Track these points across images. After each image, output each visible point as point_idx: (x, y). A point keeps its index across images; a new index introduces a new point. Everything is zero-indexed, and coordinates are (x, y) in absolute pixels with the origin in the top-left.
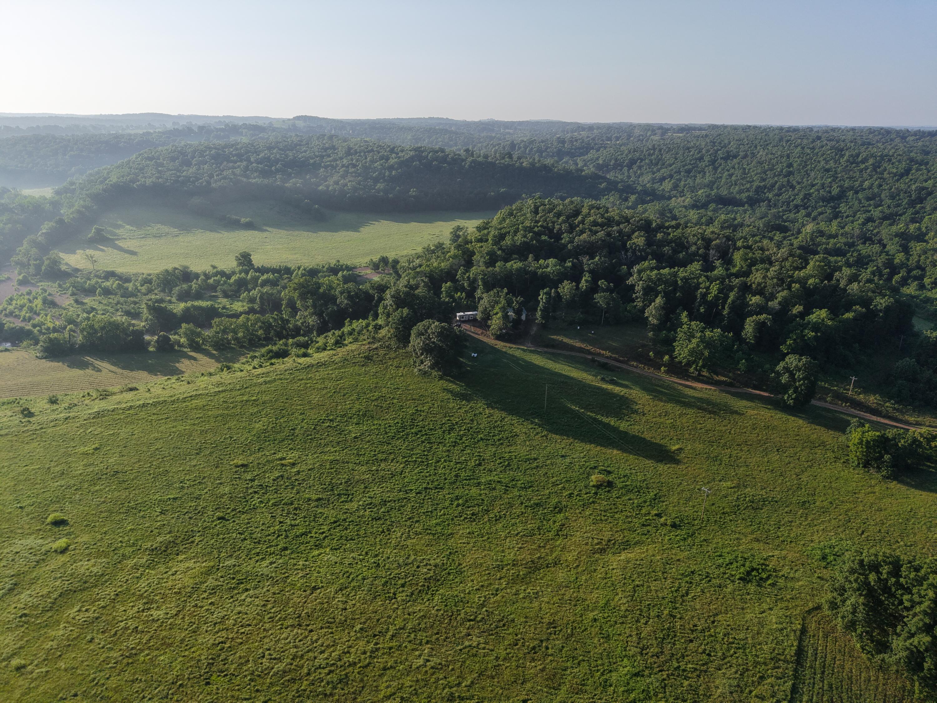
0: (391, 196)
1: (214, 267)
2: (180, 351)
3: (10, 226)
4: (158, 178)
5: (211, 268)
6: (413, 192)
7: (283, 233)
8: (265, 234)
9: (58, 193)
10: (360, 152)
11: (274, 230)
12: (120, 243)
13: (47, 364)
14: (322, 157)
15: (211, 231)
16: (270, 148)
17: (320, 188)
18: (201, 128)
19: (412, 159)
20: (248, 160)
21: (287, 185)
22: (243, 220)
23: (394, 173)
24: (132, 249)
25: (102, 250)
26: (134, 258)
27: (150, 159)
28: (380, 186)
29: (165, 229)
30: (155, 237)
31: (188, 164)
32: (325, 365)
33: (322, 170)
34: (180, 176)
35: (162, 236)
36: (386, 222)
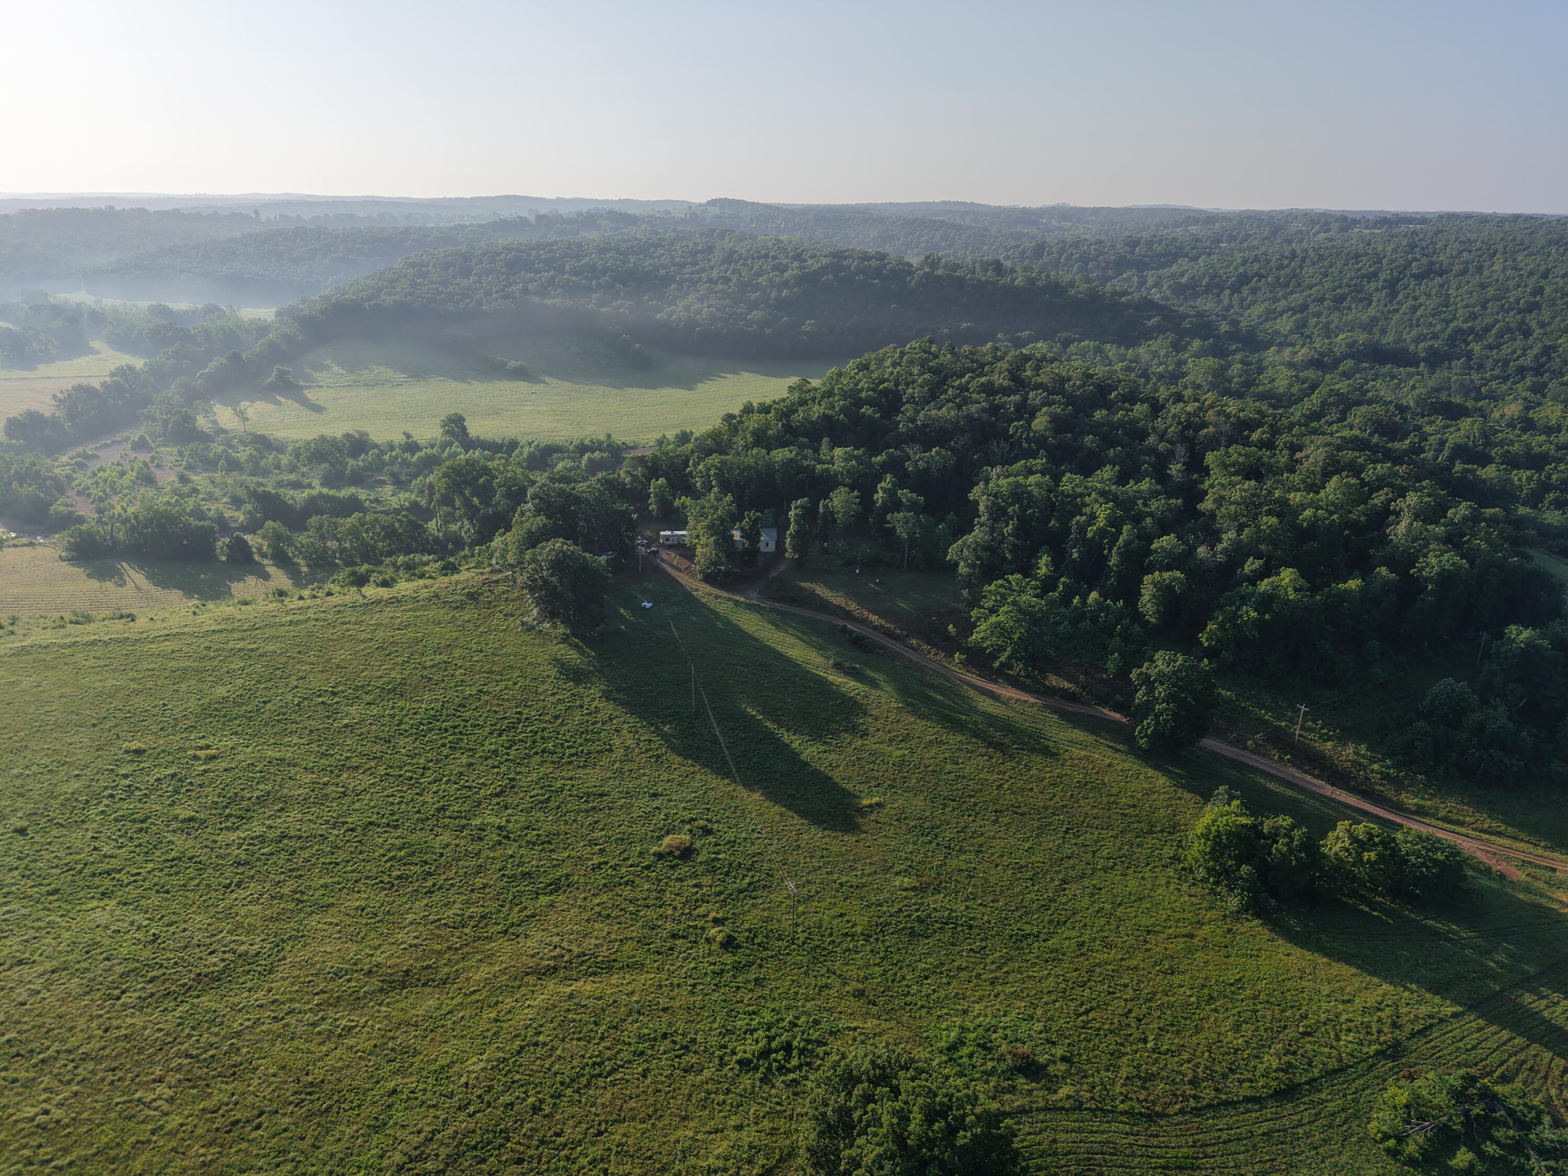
0: (767, 331)
1: (408, 436)
2: (258, 563)
3: (172, 361)
4: (407, 295)
5: (404, 437)
6: (808, 325)
7: (568, 385)
8: (537, 388)
9: (278, 314)
10: (746, 259)
11: (556, 381)
12: (310, 394)
13: (67, 568)
14: (683, 265)
15: (455, 380)
16: (602, 251)
17: (659, 316)
18: (540, 218)
19: (823, 270)
20: (561, 270)
21: (603, 309)
22: (512, 364)
23: (785, 293)
24: (320, 403)
25: (279, 404)
26: (315, 416)
27: (413, 265)
28: (757, 314)
29: (387, 372)
30: (366, 385)
31: (466, 272)
32: (399, 601)
33: (673, 286)
34: (441, 292)
35: (376, 384)
36: (747, 374)
